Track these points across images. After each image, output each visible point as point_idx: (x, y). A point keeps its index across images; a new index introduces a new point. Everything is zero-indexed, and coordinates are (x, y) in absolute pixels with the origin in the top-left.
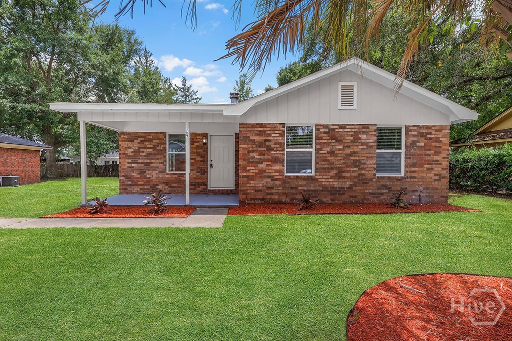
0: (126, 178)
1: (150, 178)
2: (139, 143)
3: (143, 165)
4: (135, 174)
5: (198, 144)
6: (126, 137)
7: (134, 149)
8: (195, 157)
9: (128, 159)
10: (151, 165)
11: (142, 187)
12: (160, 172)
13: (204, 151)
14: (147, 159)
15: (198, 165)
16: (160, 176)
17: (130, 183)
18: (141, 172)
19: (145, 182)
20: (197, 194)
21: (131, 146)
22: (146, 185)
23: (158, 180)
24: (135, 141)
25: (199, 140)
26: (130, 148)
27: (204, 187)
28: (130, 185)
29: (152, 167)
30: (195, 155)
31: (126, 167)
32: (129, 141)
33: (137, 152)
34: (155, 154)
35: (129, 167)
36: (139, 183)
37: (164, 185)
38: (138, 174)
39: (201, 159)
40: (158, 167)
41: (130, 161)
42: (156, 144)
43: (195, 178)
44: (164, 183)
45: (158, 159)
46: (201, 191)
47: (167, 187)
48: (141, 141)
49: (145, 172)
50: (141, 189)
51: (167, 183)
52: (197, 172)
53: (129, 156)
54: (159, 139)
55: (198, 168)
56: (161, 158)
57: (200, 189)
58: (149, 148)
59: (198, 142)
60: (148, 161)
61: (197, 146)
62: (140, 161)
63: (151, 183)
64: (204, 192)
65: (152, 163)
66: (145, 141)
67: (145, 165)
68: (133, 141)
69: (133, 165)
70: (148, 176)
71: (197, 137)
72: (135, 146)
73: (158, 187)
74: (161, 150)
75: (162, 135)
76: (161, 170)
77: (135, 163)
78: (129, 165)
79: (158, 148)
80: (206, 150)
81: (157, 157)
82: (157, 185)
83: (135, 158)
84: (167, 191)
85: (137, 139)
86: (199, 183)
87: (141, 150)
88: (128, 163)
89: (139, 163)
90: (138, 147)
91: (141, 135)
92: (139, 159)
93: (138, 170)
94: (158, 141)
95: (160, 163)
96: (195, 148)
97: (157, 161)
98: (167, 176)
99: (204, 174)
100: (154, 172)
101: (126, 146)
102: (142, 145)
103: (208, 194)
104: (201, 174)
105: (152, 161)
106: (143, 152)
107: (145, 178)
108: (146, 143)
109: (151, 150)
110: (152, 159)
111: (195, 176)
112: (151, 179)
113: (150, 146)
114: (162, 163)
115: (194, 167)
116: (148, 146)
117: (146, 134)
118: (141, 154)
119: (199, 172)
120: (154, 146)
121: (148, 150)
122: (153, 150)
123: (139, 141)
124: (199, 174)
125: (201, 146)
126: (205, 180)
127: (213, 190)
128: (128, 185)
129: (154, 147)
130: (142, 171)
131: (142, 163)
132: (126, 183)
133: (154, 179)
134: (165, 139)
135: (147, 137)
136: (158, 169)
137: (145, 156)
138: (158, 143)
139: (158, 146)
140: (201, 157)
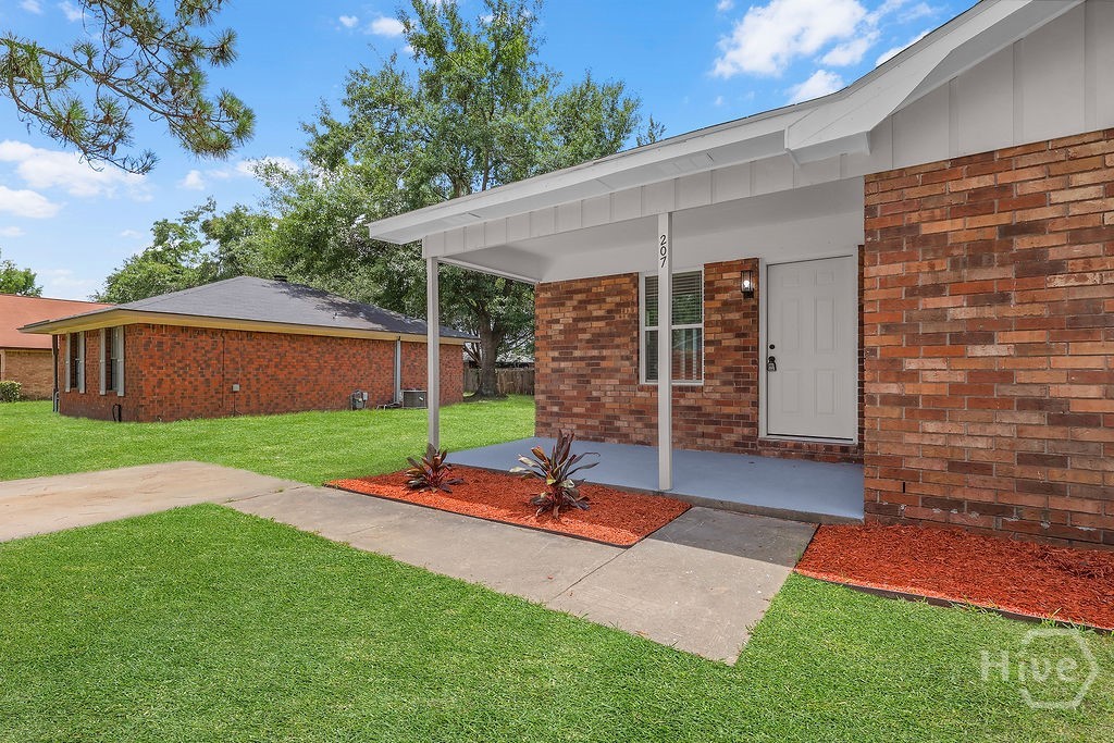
0: (549, 398)
1: (598, 399)
2: (575, 308)
3: (583, 364)
4: (567, 388)
5: (726, 296)
6: (549, 295)
7: (565, 325)
8: (719, 337)
9: (553, 349)
10: (604, 364)
11: (582, 421)
12: (622, 382)
13: (746, 316)
14: (593, 348)
15: (728, 362)
16: (624, 394)
17: (556, 409)
18: (579, 382)
19: (587, 410)
20: (722, 450)
21: (559, 316)
22: (590, 417)
23: (617, 405)
24: (568, 303)
25: (731, 283)
26: (557, 321)
27: (746, 431)
28: (557, 414)
29: (604, 369)
30: (719, 329)
31: (549, 371)
32: (554, 306)
33: (570, 331)
34: (611, 335)
35: (554, 371)
36: (576, 410)
37: (632, 418)
38: (574, 387)
39: (736, 342)
40: (618, 370)
41: (556, 354)
42: (612, 306)
43: (718, 403)
44: (632, 412)
45: (618, 347)
46: (737, 444)
47: (639, 425)
48: (580, 302)
49: (588, 382)
50: (579, 427)
51: (641, 412)
52: (725, 383)
53: (555, 342)
54: (620, 293)
55: (727, 370)
56: (625, 345)
57: (734, 437)
58: (598, 319)
59: (727, 289)
60: (595, 353)
61: (725, 303)
62: (577, 353)
63: (603, 412)
64: (746, 445)
65: (603, 358)
66: (589, 302)
67: (588, 365)
68: (563, 305)
69: (563, 365)
70: (595, 394)
71: (725, 276)
72: (566, 316)
73: (618, 424)
74: (624, 322)
75: (627, 280)
76: (626, 377)
77: (565, 360)
78: (555, 365)
79: (617, 317)
80: (754, 313)
81: (618, 341)
82: (617, 418)
83: (567, 348)
84: (640, 438)
85: (571, 299)
86: (729, 416)
87: (581, 325)
88: (554, 359)
89: (575, 359)
90: (574, 320)
91: (580, 286)
92: (576, 348)
93: (573, 376)
94: (618, 299)
95: (622, 358)
96: (718, 310)
97: (617, 352)
98: (639, 394)
99: (746, 390)
100: (607, 382)
101: (548, 317)
102: (582, 314)
103: (759, 453)
104: (738, 390)
105: (605, 353)
106: (584, 331)
107: (588, 399)
108: (590, 307)
109: (602, 324)
110: (603, 347)
111: (717, 396)
112: (603, 400)
113: (601, 313)
114: (628, 358)
115: (714, 369)
116: (595, 314)
117: (590, 284)
118: (580, 336)
119: (730, 383)
120: (609, 311)
121: (595, 324)
122: (607, 324)
123: (575, 303)
124: (730, 389)
125: (738, 303)
126: (748, 410)
127: (776, 444)
128: (552, 414)
129: (609, 315)
130: (583, 380)
131: (582, 359)
132: (549, 409)
133: (607, 400)
134: (634, 291)
135: (594, 290)
136: (619, 376)
137: (588, 341)
138: (618, 305)
139: (618, 312)
140: (738, 336)
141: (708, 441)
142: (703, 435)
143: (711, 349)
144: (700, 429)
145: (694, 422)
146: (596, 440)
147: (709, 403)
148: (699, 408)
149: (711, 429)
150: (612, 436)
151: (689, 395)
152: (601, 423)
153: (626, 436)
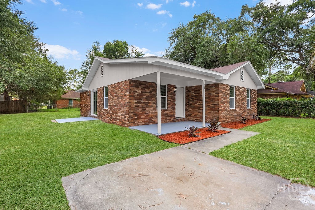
0: (134, 114)
1: (148, 113)
2: (142, 89)
3: (144, 104)
4: (139, 111)
5: (171, 91)
6: (134, 83)
7: (139, 93)
9: (136, 100)
10: (149, 104)
11: (144, 120)
12: (153, 109)
15: (172, 104)
16: (154, 112)
17: (136, 117)
18: (143, 109)
19: (145, 117)
20: (171, 122)
21: (137, 90)
24: (140, 87)
26: (137, 92)
27: (174, 117)
28: (137, 119)
29: (149, 106)
30: (170, 98)
31: (134, 106)
32: (136, 87)
33: (140, 95)
34: (151, 97)
35: (136, 106)
36: (142, 117)
38: (142, 111)
41: (136, 101)
43: (170, 113)
44: (155, 116)
45: (152, 100)
46: (173, 120)
47: (157, 119)
48: (143, 87)
49: (145, 109)
50: (143, 122)
51: (157, 116)
53: (136, 98)
54: (153, 87)
56: (154, 100)
57: (172, 119)
58: (148, 93)
60: (147, 101)
61: (171, 93)
62: (142, 101)
63: (149, 117)
64: (174, 120)
65: (149, 103)
66: (146, 88)
67: (145, 105)
68: (138, 87)
69: (138, 104)
70: (147, 112)
71: (171, 87)
72: (139, 91)
73: (153, 119)
74: (154, 94)
75: (154, 84)
77: (139, 103)
78: (136, 104)
80: (175, 95)
81: (152, 99)
82: (152, 118)
83: (140, 100)
84: (157, 122)
85: (141, 86)
86: (171, 115)
87: (143, 94)
88: (136, 103)
89: (142, 103)
90: (142, 92)
91: (143, 83)
92: (142, 100)
93: (141, 108)
94: (152, 88)
96: (170, 94)
97: (152, 101)
99: (174, 110)
100: (150, 109)
101: (134, 90)
102: (144, 91)
104: (173, 110)
105: (149, 101)
107: (145, 114)
108: (146, 89)
109: (149, 94)
111: (170, 111)
112: (149, 114)
114: (154, 103)
115: (170, 106)
116: (147, 91)
117: (146, 83)
118: (143, 97)
121: (147, 94)
123: (142, 87)
125: (173, 93)
126: (174, 114)
127: (178, 119)
128: (135, 119)
129: (150, 92)
130: (144, 109)
131: (144, 103)
132: (134, 118)
134: (156, 87)
136: (153, 107)
138: (152, 90)
139: (152, 92)
140: (173, 99)
141: (169, 120)
142: (168, 119)
143: (169, 102)
144: (168, 118)
145: (167, 117)
146: (147, 124)
147: (169, 113)
148: (167, 114)
149: (169, 118)
150: (151, 122)
151: (166, 111)
152: (149, 120)
153: (154, 122)
